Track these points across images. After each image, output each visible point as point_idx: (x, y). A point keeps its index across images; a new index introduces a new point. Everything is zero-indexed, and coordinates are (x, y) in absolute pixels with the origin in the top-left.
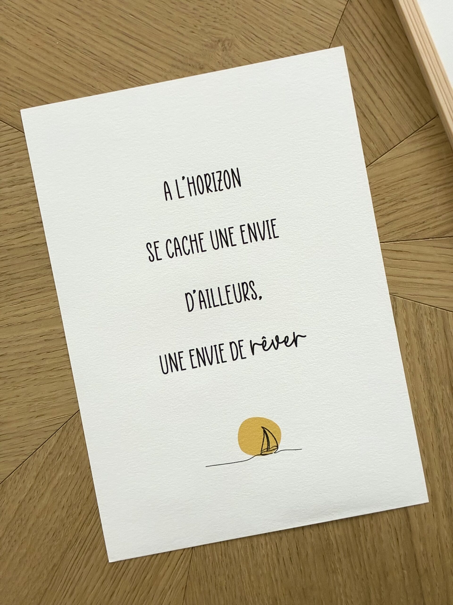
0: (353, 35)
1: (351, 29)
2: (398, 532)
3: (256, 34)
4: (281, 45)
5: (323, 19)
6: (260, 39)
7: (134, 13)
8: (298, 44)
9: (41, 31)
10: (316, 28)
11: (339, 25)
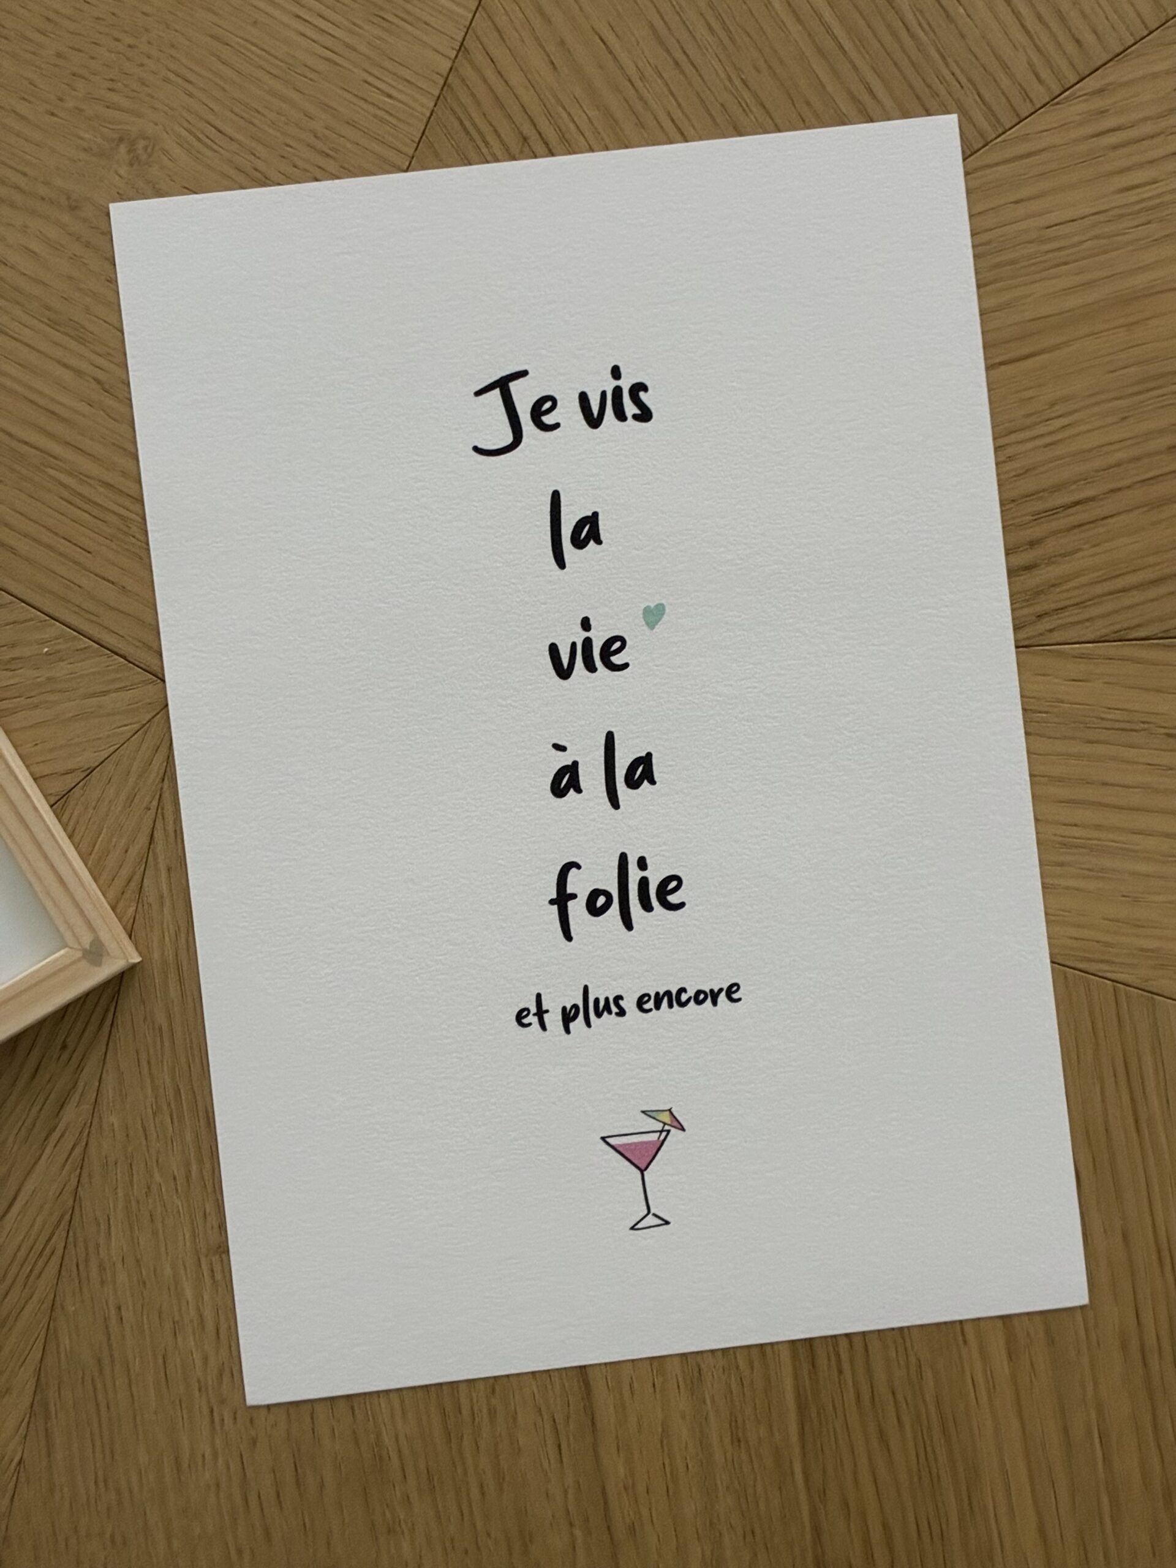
0: (472, 139)
1: (467, 124)
2: (561, 1427)
3: (218, 123)
4: (283, 157)
5: (393, 92)
6: (228, 140)
8: (328, 155)
10: (375, 116)
11: (435, 109)
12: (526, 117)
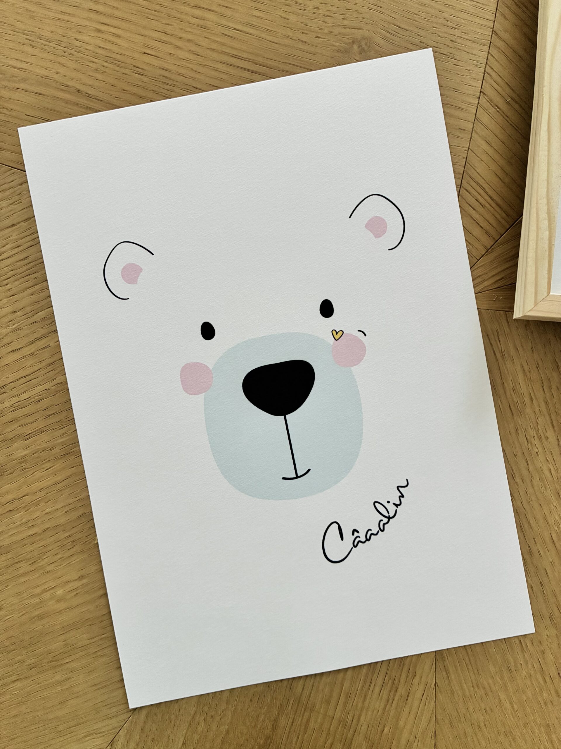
3: (399, 24)
6: (405, 31)
7: (239, 27)
9: (127, 71)
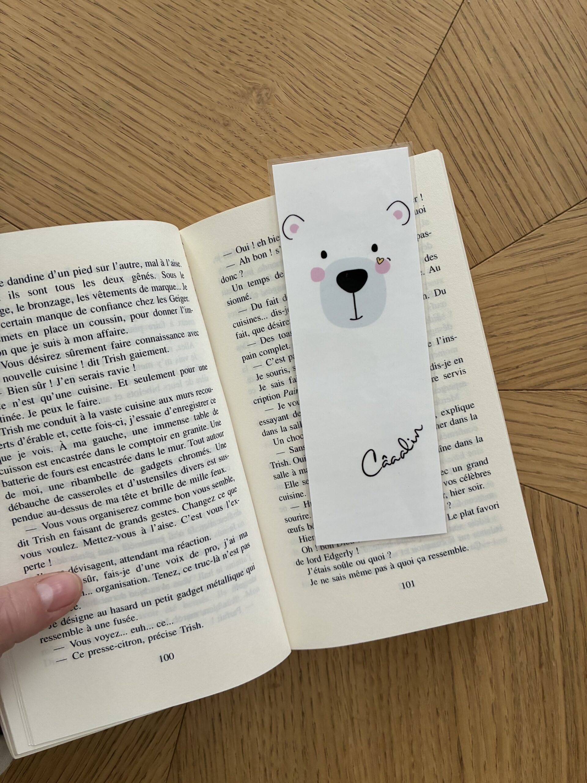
0: (443, 99)
1: (441, 90)
3: (306, 82)
4: (341, 103)
5: (402, 71)
6: (311, 92)
7: (135, 37)
8: (365, 104)
10: (391, 83)
11: (424, 81)
12: (473, 88)
